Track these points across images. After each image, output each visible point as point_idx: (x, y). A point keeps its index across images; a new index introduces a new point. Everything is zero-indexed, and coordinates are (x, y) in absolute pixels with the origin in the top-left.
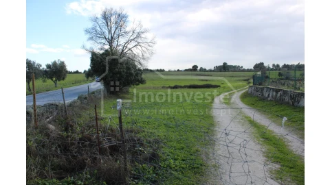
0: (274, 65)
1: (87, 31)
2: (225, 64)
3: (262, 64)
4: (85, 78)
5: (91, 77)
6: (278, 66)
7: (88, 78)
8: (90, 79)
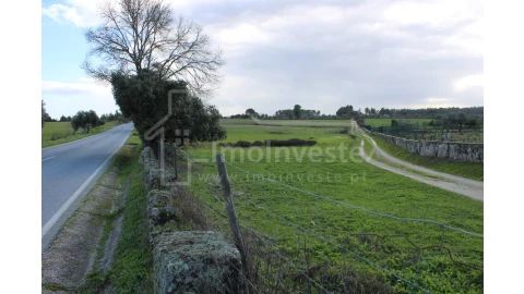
0: (367, 110)
1: (90, 36)
2: (297, 107)
3: (351, 107)
4: (72, 130)
5: (83, 127)
6: (373, 111)
7: (76, 128)
8: (80, 130)
